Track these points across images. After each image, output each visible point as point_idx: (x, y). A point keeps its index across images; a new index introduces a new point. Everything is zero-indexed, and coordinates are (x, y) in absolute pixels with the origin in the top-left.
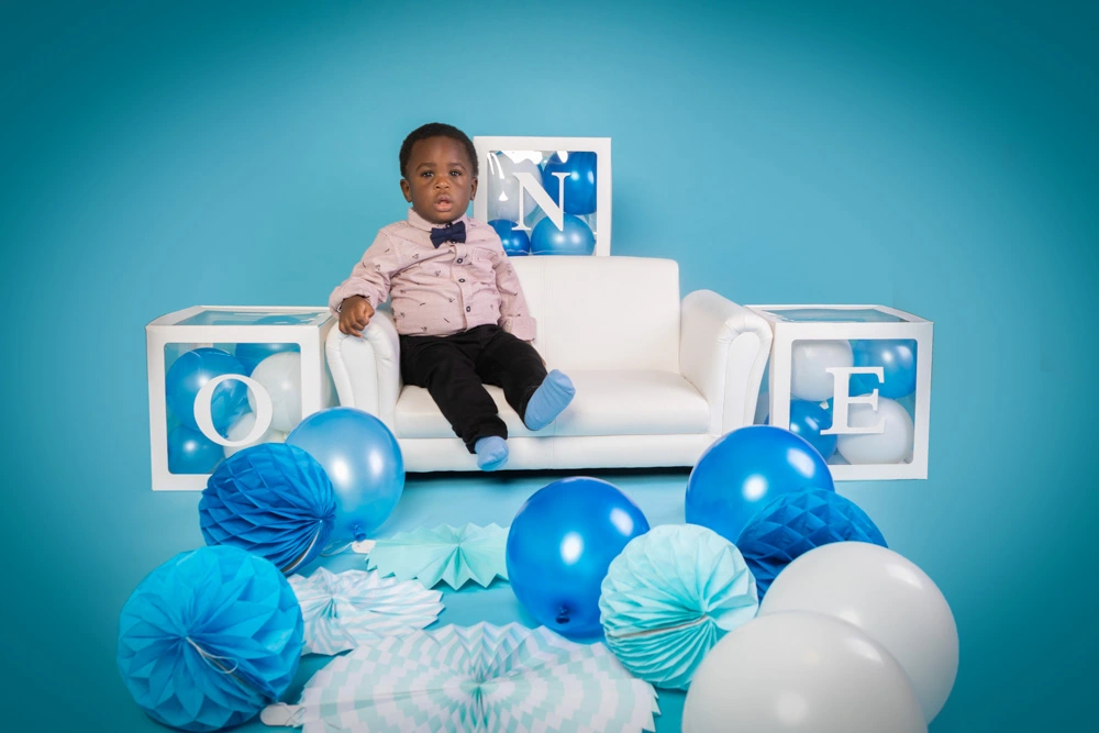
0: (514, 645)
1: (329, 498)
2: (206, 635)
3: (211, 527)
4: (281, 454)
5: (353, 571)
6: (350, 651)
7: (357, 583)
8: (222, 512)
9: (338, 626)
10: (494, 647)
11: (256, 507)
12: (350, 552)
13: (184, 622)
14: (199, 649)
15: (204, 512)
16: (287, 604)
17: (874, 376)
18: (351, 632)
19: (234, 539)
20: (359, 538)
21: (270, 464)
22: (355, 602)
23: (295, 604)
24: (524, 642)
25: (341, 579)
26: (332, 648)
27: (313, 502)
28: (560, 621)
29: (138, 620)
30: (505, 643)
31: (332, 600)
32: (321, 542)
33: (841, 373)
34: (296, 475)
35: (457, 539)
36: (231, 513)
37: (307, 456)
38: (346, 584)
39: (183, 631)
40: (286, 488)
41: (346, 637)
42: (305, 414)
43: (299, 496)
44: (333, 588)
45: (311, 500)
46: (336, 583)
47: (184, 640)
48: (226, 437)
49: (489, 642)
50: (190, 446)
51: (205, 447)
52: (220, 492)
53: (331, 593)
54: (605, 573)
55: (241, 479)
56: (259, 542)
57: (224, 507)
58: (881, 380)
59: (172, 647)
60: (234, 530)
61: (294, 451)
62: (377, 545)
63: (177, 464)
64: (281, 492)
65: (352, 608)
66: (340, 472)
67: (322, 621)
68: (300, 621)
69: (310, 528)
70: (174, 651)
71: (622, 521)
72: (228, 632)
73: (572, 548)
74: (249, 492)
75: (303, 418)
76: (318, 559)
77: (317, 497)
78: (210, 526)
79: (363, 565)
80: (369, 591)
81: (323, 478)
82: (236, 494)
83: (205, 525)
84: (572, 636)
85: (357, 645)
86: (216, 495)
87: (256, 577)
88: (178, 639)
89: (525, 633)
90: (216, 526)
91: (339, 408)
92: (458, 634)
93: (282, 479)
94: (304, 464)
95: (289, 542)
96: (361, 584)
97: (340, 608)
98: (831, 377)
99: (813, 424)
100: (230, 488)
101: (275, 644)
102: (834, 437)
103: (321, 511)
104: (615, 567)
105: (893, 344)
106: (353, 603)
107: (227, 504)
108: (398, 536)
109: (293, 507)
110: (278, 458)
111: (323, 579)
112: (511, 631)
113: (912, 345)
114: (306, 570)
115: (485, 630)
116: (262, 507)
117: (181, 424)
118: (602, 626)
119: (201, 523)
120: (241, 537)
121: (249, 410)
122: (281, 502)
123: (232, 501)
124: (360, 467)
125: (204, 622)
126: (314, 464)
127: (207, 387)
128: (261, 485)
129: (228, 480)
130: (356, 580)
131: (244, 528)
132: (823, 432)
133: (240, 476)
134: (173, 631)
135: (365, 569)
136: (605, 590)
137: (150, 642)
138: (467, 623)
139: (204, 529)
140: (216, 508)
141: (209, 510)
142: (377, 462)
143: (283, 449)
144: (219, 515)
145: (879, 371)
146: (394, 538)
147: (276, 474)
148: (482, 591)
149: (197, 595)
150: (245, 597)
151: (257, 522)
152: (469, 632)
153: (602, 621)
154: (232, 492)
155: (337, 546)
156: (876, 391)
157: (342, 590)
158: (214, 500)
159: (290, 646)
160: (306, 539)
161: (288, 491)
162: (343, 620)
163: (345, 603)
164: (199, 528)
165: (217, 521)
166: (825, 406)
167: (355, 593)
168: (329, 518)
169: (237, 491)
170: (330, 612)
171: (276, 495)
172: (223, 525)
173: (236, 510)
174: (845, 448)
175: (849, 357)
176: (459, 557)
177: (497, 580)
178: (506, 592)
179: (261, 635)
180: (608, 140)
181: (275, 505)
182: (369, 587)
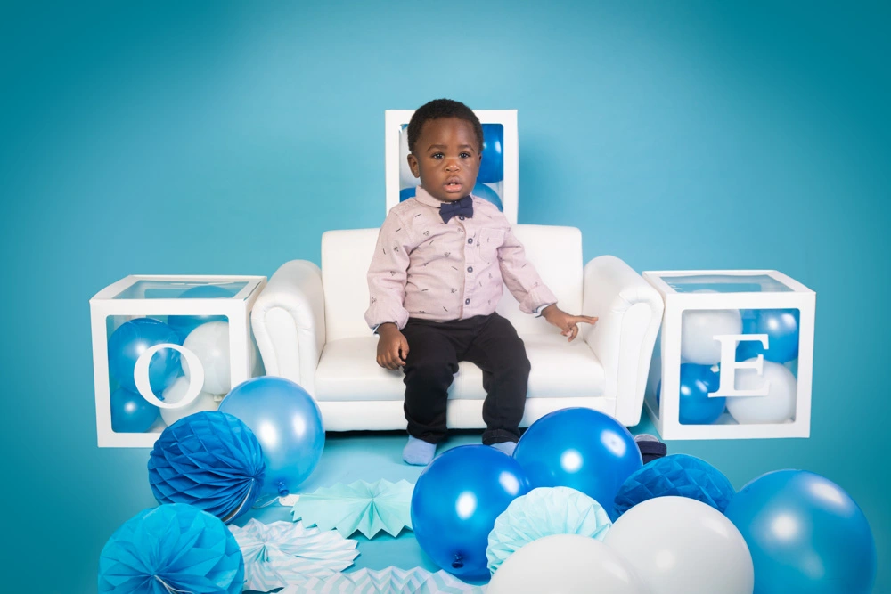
0: (417, 585)
1: (259, 460)
2: (170, 574)
3: (160, 484)
4: (217, 421)
5: (280, 522)
6: (281, 589)
7: (284, 533)
8: (168, 471)
9: (270, 569)
10: (400, 587)
11: (196, 467)
12: (277, 505)
13: (152, 563)
14: (165, 584)
15: (153, 471)
16: (231, 550)
17: (759, 343)
18: (282, 573)
19: (180, 494)
20: (283, 493)
21: (208, 430)
22: (284, 549)
23: (237, 550)
24: (425, 583)
25: (271, 528)
26: (266, 587)
27: (246, 464)
28: (456, 566)
29: (115, 562)
30: (409, 584)
31: (264, 547)
32: (253, 496)
33: (730, 340)
34: (231, 439)
35: (372, 495)
36: (176, 472)
37: (240, 423)
38: (275, 533)
39: (152, 571)
40: (223, 451)
41: (277, 577)
42: (234, 385)
43: (234, 458)
44: (264, 536)
45: (244, 461)
46: (267, 532)
47: (153, 578)
48: (162, 399)
49: (395, 581)
50: (130, 407)
51: (143, 408)
52: (166, 454)
53: (263, 541)
54: (491, 527)
55: (183, 443)
56: (201, 497)
57: (170, 467)
58: (766, 346)
59: (144, 583)
60: (179, 486)
61: (228, 417)
62: (300, 500)
63: (120, 424)
64: (218, 454)
65: (281, 554)
66: (268, 435)
67: (257, 564)
68: (241, 563)
69: (243, 485)
70: (146, 586)
71: (509, 482)
72: (186, 572)
73: (466, 505)
74: (191, 454)
75: (233, 387)
76: (250, 511)
77: (249, 459)
78: (157, 482)
79: (290, 517)
80: (295, 539)
81: (253, 441)
82: (180, 456)
83: (154, 482)
84: (467, 578)
85: (287, 585)
86: (163, 457)
87: (206, 529)
88: (148, 577)
89: (427, 575)
90: (164, 483)
91: (264, 377)
92: (371, 576)
93: (219, 443)
94: (237, 430)
95: (227, 497)
96: (288, 533)
97: (271, 553)
98: (719, 343)
99: (702, 386)
100: (175, 451)
101: (224, 581)
102: (724, 399)
103: (253, 471)
104: (500, 522)
105: (778, 312)
106: (283, 550)
107: (174, 466)
108: (319, 491)
109: (229, 468)
110: (215, 425)
111: (255, 529)
112: (415, 574)
113: (796, 313)
114: (240, 521)
115: (393, 573)
116: (203, 467)
117: (122, 387)
118: (489, 570)
119: (151, 480)
120: (185, 492)
121: (181, 374)
122: (218, 463)
123: (177, 462)
124: (285, 430)
125: (168, 564)
126: (246, 429)
127: (145, 354)
128: (201, 449)
129: (174, 444)
130: (284, 530)
131: (189, 486)
132: (711, 395)
133: (183, 441)
134: (143, 570)
135: (291, 521)
136: (491, 540)
137: (127, 579)
138: (379, 567)
139: (153, 486)
140: (163, 467)
141: (158, 469)
142: (300, 425)
143: (218, 416)
144: (166, 474)
145: (764, 339)
146: (314, 493)
147: (214, 440)
148: (392, 541)
149: (161, 543)
150: (197, 545)
151: (199, 480)
152: (380, 575)
153: (488, 567)
154: (178, 455)
155: (265, 500)
156: (761, 357)
157: (272, 539)
158: (161, 460)
159: (234, 583)
160: (241, 495)
161: (223, 454)
162: (274, 564)
163: (275, 550)
164: (149, 484)
165: (165, 479)
166: (715, 370)
167: (283, 541)
168: (259, 477)
169: (181, 453)
170: (263, 557)
171: (214, 456)
172: (170, 483)
173: (181, 470)
174: (734, 408)
175: (738, 325)
176: (373, 509)
177: (405, 530)
178: (411, 542)
179: (212, 574)
180: (514, 113)
181: (213, 466)
182: (294, 537)
